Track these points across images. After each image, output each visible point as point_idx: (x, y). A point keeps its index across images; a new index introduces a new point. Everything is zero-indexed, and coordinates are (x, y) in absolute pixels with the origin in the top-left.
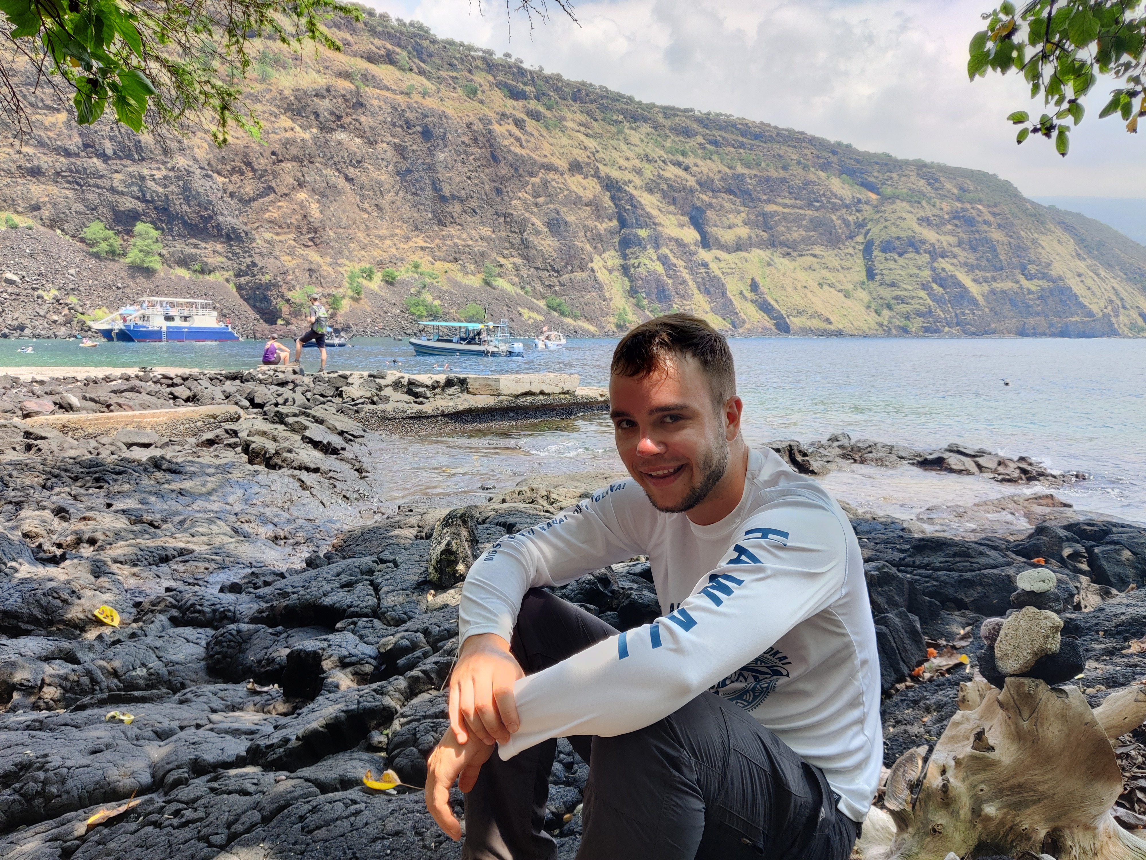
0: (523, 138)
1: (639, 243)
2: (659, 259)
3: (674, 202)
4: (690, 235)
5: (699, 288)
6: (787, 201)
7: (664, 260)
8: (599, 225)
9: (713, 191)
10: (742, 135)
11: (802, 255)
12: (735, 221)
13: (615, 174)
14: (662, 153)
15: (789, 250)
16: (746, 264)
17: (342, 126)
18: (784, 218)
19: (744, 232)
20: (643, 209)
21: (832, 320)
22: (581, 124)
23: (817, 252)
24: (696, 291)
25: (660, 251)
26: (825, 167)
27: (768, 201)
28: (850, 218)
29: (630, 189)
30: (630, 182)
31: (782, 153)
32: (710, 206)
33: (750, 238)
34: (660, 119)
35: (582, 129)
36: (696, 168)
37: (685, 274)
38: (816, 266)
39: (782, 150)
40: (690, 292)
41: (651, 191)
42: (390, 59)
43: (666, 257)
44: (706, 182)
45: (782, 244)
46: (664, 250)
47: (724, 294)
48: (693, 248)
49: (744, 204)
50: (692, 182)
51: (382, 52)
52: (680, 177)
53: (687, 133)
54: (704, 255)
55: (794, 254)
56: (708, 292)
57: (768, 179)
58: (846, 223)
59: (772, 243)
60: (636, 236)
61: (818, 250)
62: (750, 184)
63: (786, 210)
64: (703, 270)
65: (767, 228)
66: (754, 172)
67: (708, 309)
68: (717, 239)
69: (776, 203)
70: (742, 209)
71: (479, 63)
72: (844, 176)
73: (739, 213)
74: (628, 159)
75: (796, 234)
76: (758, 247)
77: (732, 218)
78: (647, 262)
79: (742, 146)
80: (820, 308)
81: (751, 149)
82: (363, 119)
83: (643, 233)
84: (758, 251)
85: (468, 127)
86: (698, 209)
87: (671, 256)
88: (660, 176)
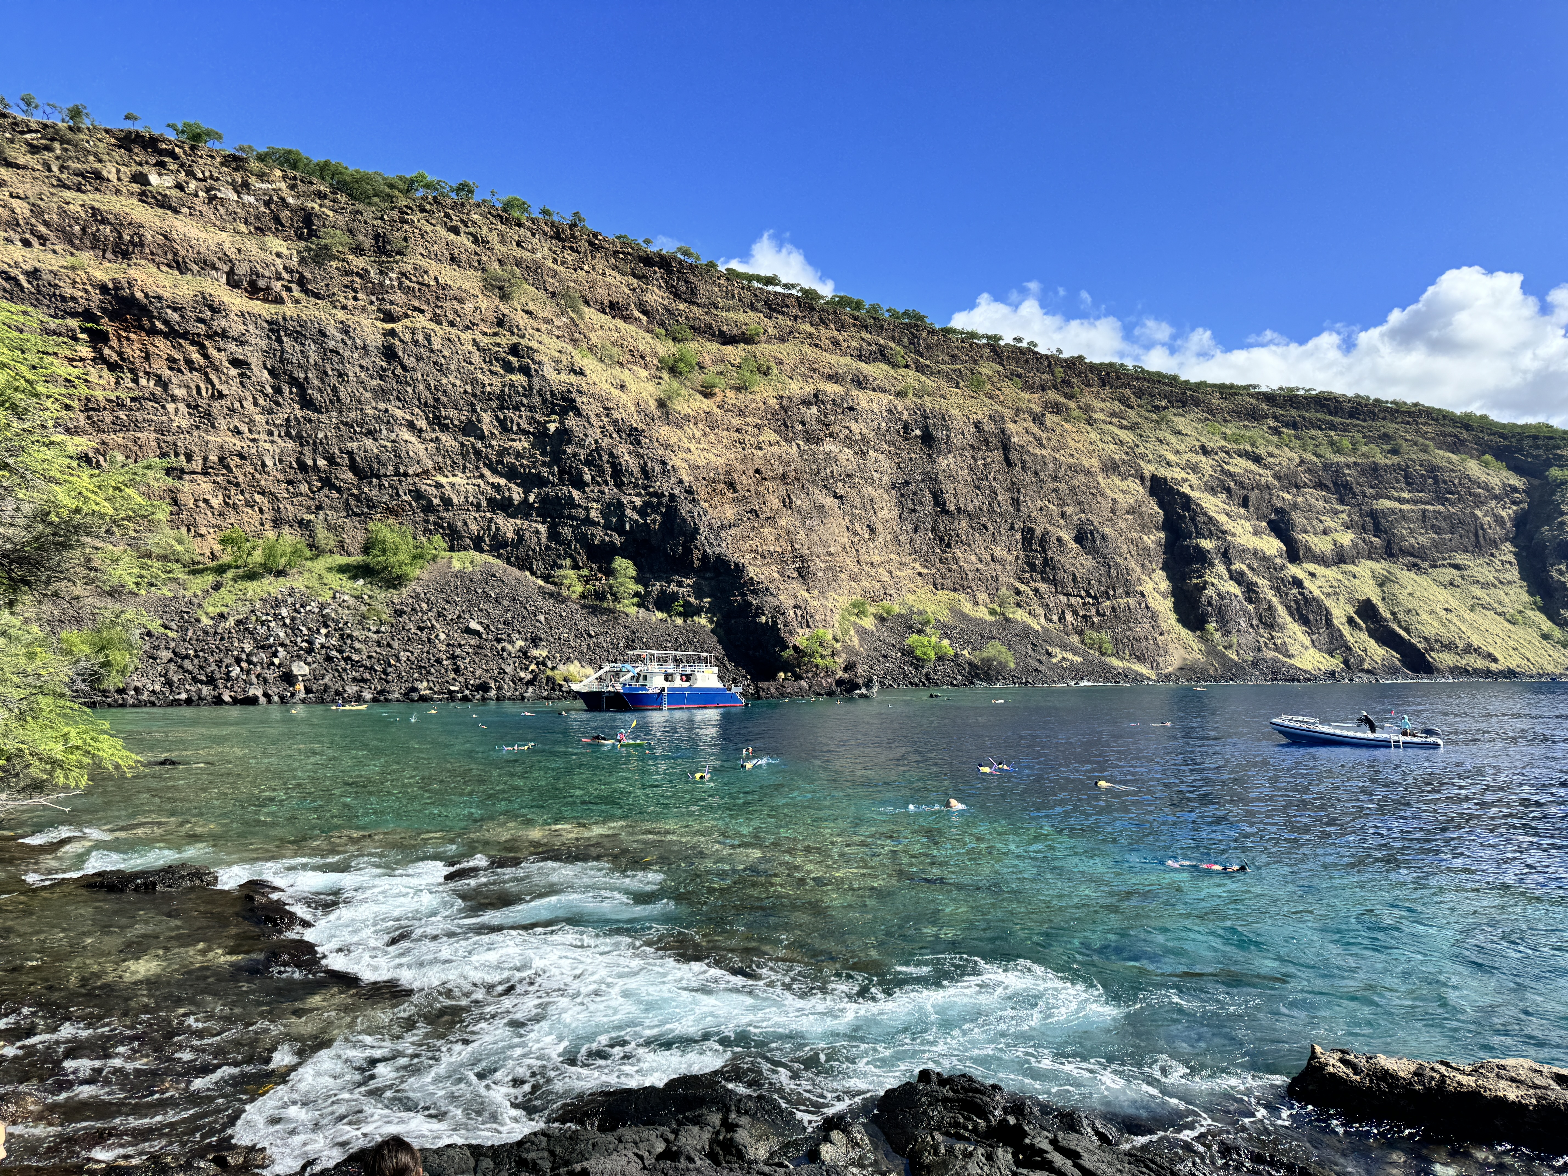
0: (1044, 436)
1: (1202, 557)
2: (1232, 578)
3: (1245, 503)
4: (1272, 546)
5: (1291, 614)
6: (1406, 495)
7: (1238, 578)
8: (1145, 538)
9: (1297, 487)
10: (1331, 414)
11: (1435, 566)
12: (1332, 524)
13: (1162, 472)
14: (1223, 443)
15: (1419, 561)
16: (1357, 582)
17: (831, 435)
18: (1404, 517)
19: (1347, 538)
20: (1205, 514)
21: (1498, 656)
22: (1113, 414)
23: (1459, 562)
24: (1288, 619)
25: (1233, 567)
26: (1456, 446)
27: (1378, 496)
28: (1504, 514)
29: (1186, 489)
30: (1185, 480)
31: (1391, 432)
32: (1295, 506)
33: (1355, 546)
34: (1216, 401)
35: (1115, 420)
36: (1272, 460)
37: (1271, 595)
38: (1458, 581)
39: (1390, 428)
40: (1280, 621)
41: (1213, 491)
42: (882, 356)
43: (1242, 574)
44: (1286, 476)
45: (1404, 552)
46: (1237, 566)
47: (1329, 623)
48: (1278, 561)
49: (1342, 502)
50: (1268, 477)
51: (875, 348)
52: (1251, 472)
53: (1254, 416)
54: (1294, 570)
55: (1426, 565)
56: (1304, 621)
57: (1375, 468)
58: (1499, 520)
59: (1390, 553)
60: (1198, 548)
61: (1460, 558)
62: (1350, 475)
63: (1405, 507)
64: (1295, 591)
65: (1378, 531)
66: (1351, 460)
67: (1308, 643)
68: (1310, 549)
69: (1389, 498)
70: (1340, 508)
71: (986, 351)
72: (1487, 457)
73: (1336, 512)
74: (1178, 452)
75: (1424, 539)
76: (1370, 558)
77: (1329, 522)
78: (1215, 581)
79: (1333, 427)
80: (1476, 641)
81: (1345, 431)
82: (853, 426)
83: (1207, 544)
84: (1370, 563)
85: (976, 427)
86: (1277, 511)
87: (1249, 573)
88: (1224, 472)
